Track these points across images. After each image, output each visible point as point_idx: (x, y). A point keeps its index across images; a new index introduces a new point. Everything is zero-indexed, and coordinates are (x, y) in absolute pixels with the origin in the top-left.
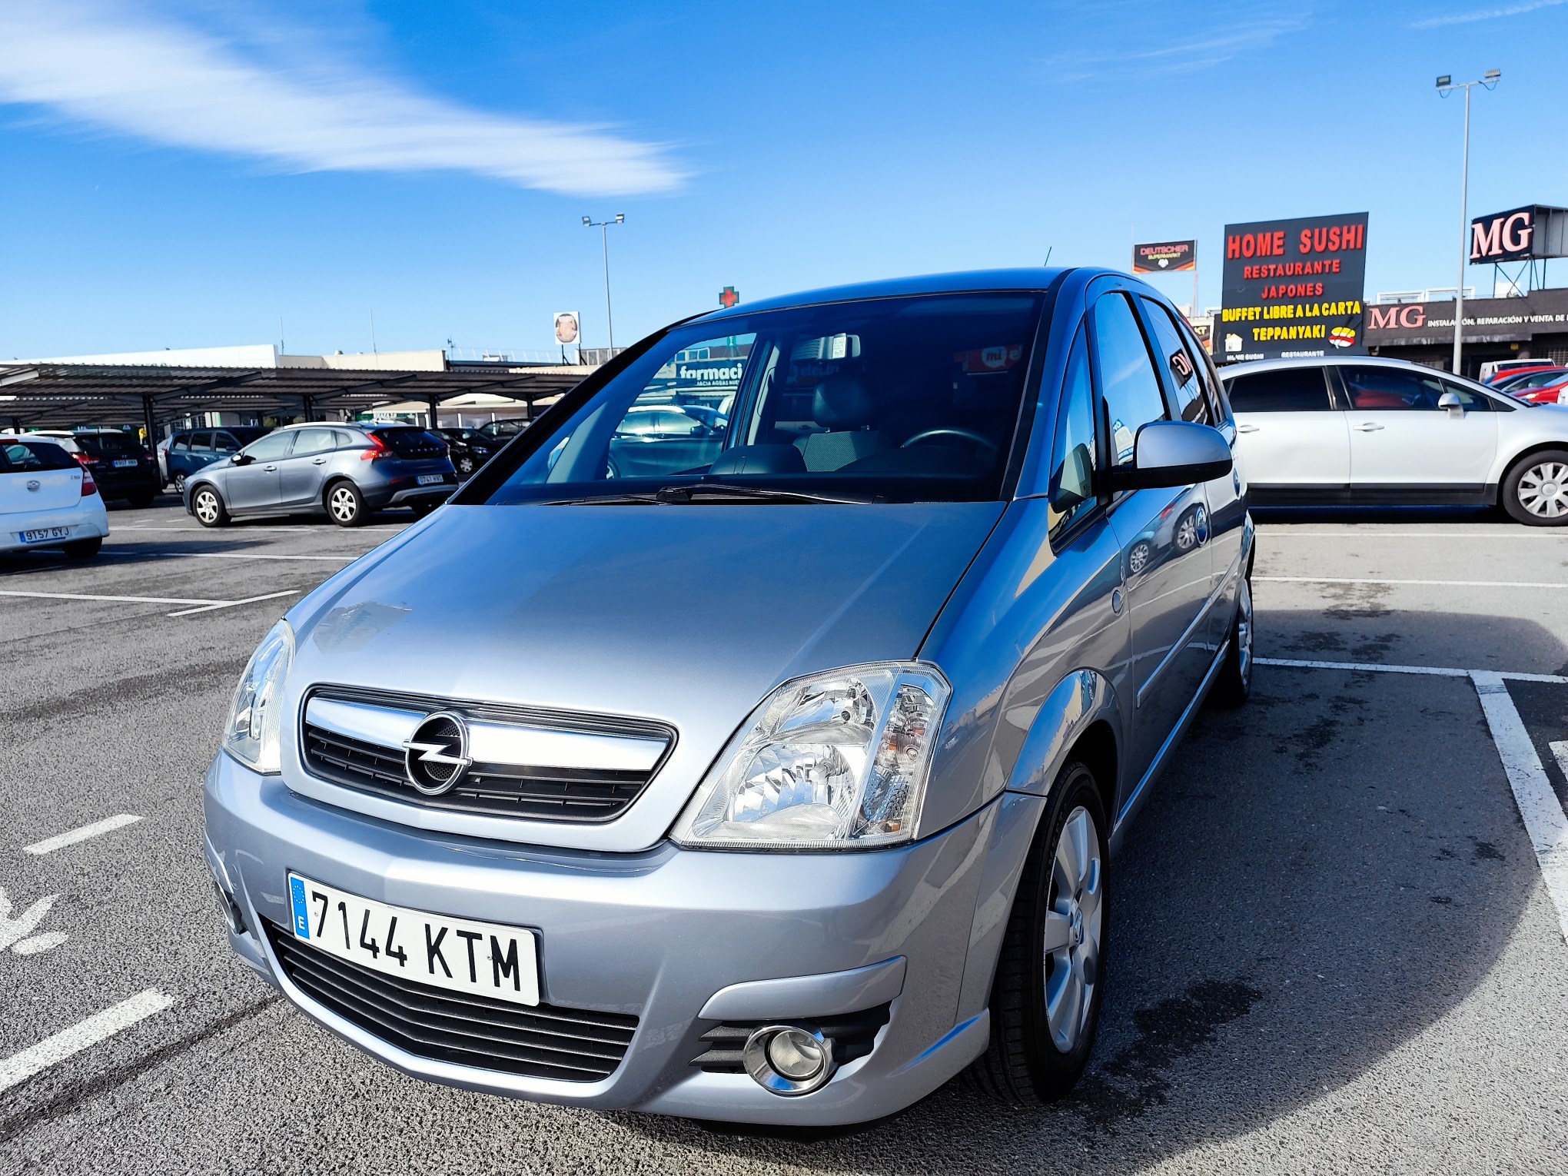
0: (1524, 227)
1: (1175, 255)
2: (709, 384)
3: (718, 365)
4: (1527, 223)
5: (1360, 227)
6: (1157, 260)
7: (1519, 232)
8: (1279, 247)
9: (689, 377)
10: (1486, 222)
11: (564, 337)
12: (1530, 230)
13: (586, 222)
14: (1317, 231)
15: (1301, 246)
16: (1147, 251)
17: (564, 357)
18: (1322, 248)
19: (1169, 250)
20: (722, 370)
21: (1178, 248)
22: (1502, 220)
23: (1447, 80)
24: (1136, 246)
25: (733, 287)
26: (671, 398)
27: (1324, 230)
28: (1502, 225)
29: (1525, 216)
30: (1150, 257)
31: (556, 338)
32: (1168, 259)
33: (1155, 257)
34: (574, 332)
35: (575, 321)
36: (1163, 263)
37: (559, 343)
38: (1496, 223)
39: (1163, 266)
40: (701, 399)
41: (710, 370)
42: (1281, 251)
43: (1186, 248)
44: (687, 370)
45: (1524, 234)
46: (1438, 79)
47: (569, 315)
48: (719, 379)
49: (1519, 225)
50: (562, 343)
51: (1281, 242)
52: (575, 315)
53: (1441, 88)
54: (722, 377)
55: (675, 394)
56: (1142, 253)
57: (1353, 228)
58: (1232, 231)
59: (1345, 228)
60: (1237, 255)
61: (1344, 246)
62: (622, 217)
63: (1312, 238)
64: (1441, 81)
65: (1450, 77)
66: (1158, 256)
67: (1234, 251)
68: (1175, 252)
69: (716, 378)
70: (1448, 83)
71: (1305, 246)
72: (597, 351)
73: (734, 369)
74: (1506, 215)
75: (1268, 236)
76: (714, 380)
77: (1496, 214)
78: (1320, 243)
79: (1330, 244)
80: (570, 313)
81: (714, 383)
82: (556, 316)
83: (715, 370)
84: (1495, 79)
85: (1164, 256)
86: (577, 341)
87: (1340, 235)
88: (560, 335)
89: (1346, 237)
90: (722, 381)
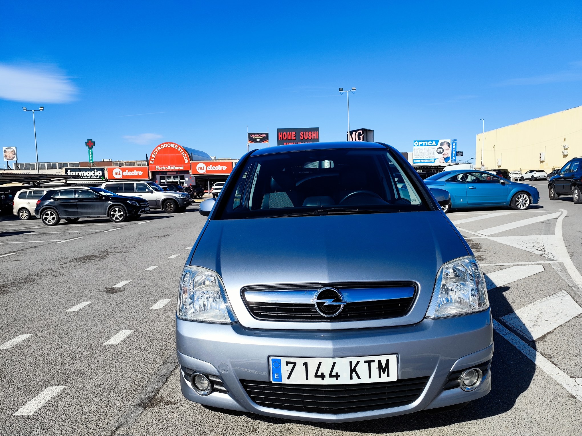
0: (361, 135)
1: (262, 138)
2: (82, 178)
3: (86, 170)
4: (362, 134)
5: (317, 132)
6: (256, 139)
7: (360, 136)
8: (294, 137)
9: (71, 174)
10: (351, 132)
11: (8, 158)
12: (363, 136)
13: (25, 109)
14: (305, 132)
15: (301, 137)
16: (253, 136)
17: (8, 166)
18: (306, 138)
19: (260, 136)
20: (88, 172)
21: (262, 135)
22: (355, 132)
23: (342, 89)
24: (249, 134)
25: (92, 140)
26: (63, 183)
27: (307, 132)
28: (355, 134)
29: (361, 132)
30: (254, 138)
31: (4, 158)
32: (260, 139)
33: (255, 138)
34: (14, 156)
35: (14, 151)
36: (258, 140)
37: (5, 160)
38: (354, 133)
39: (258, 141)
40: (77, 184)
41: (82, 172)
42: (295, 138)
43: (265, 135)
44: (71, 172)
45: (361, 137)
46: (340, 88)
47: (12, 148)
48: (86, 176)
49: (360, 134)
50: (7, 160)
51: (295, 135)
52: (14, 148)
53: (341, 91)
54: (88, 175)
55: (65, 182)
56: (251, 136)
57: (315, 132)
58: (279, 131)
59: (313, 132)
60: (282, 139)
61: (313, 138)
62: (42, 109)
63: (303, 134)
64: (340, 89)
65: (343, 88)
66: (256, 138)
67: (280, 137)
68: (262, 136)
69: (85, 175)
70: (342, 90)
71: (302, 137)
72: (24, 164)
73: (93, 172)
74: (356, 131)
75: (291, 133)
76: (84, 176)
77: (353, 130)
78: (306, 137)
79: (309, 137)
80: (11, 147)
81: (84, 178)
82: (4, 148)
83: (84, 172)
84: (355, 90)
85: (258, 138)
86: (15, 159)
87: (312, 134)
88: (6, 157)
89: (313, 135)
90: (88, 176)
